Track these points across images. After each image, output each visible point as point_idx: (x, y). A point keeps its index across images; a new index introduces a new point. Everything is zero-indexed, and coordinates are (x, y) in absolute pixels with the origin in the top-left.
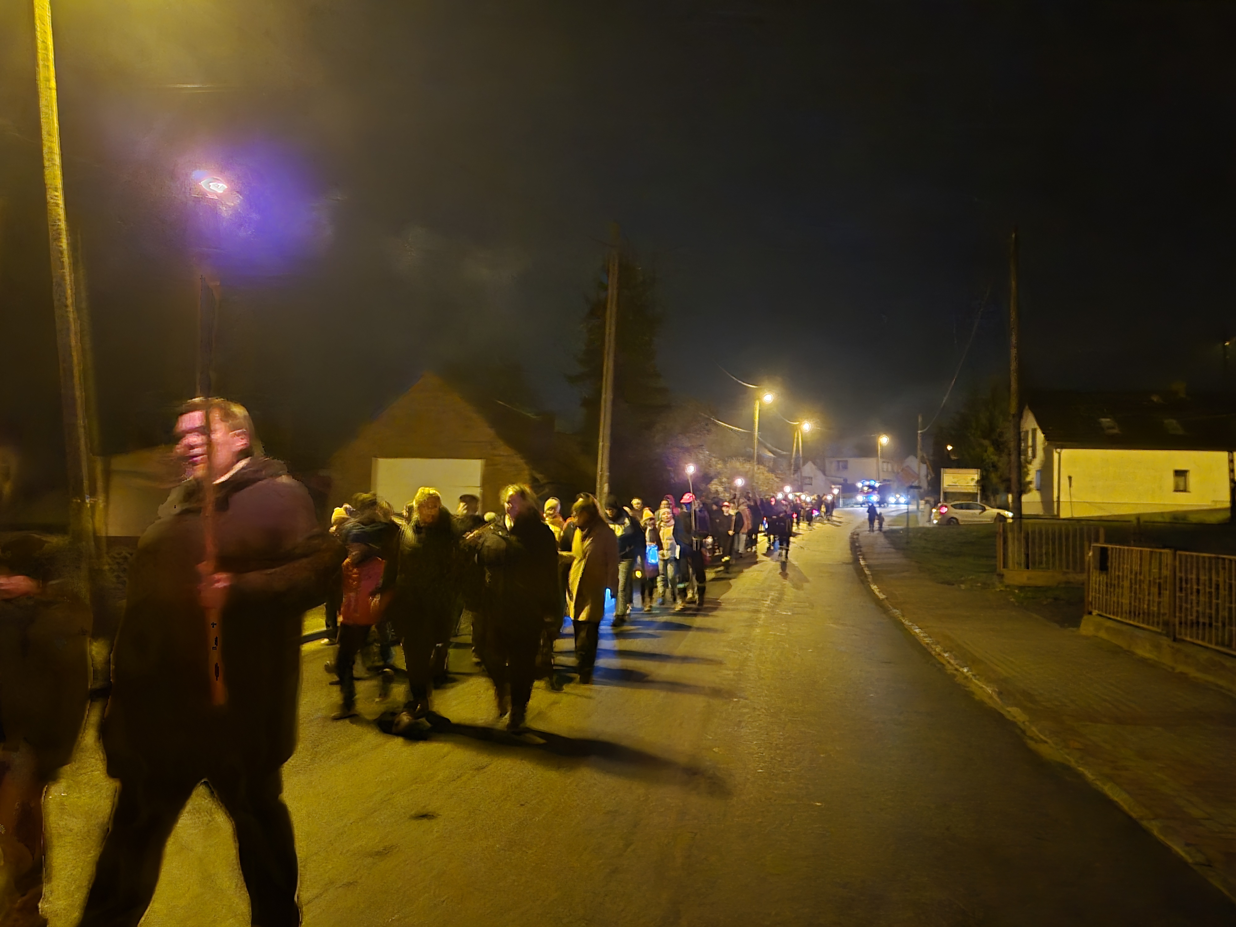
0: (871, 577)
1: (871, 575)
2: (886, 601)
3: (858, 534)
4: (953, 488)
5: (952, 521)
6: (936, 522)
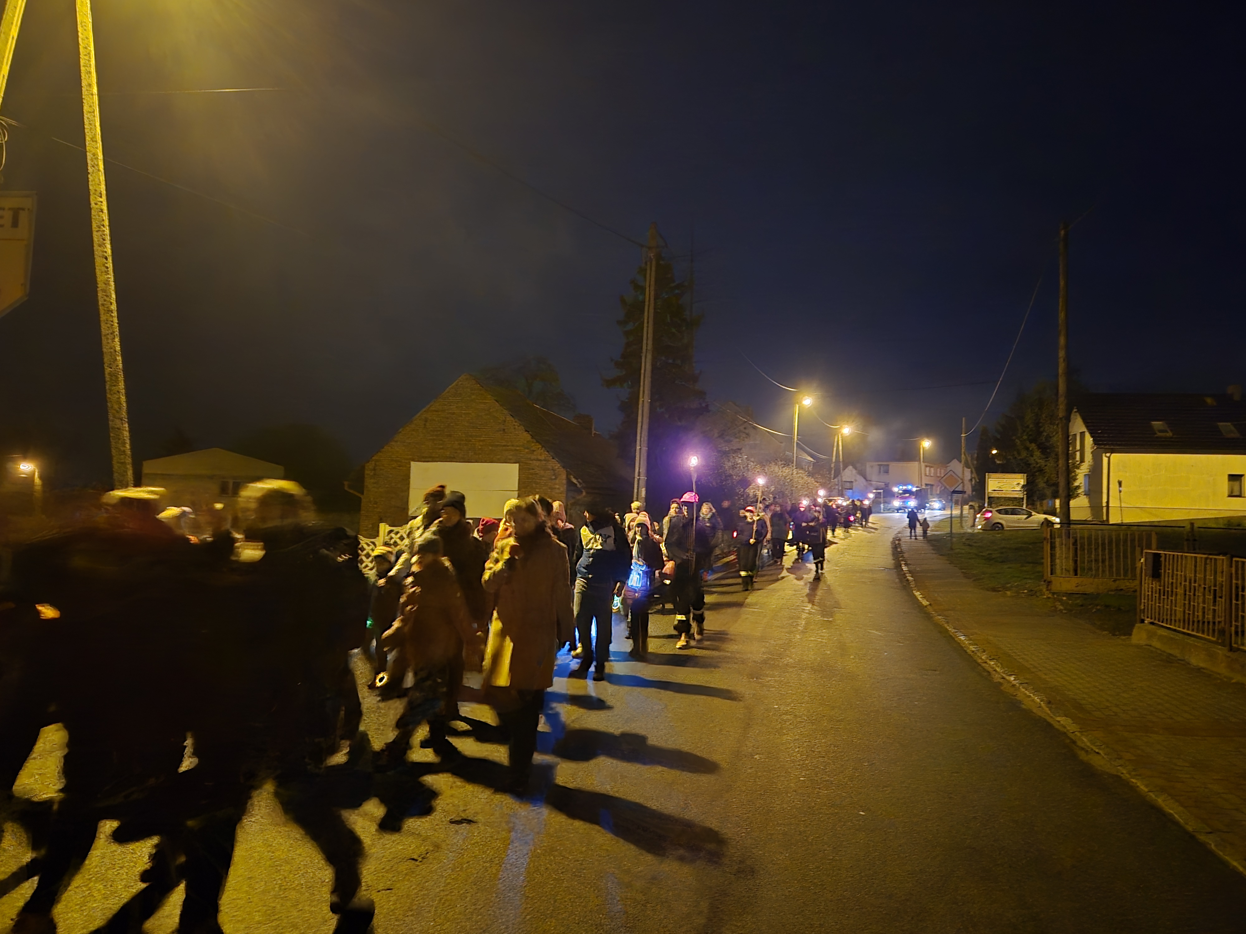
0: (913, 582)
1: (915, 580)
2: (929, 607)
3: (899, 540)
4: (998, 494)
5: (996, 527)
6: (980, 527)
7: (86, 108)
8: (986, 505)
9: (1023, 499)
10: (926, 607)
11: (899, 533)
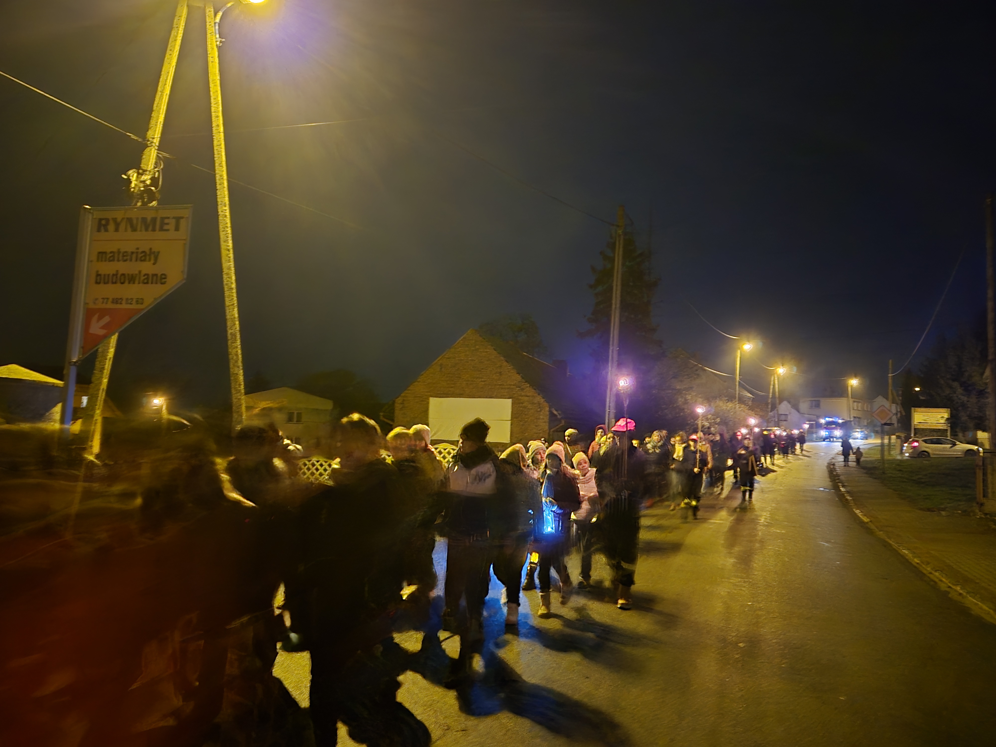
0: (852, 502)
1: (853, 500)
2: (870, 523)
3: (834, 465)
4: (923, 425)
5: (923, 454)
6: (907, 455)
7: (215, 143)
8: (912, 435)
9: (947, 430)
10: (867, 523)
11: (833, 459)
